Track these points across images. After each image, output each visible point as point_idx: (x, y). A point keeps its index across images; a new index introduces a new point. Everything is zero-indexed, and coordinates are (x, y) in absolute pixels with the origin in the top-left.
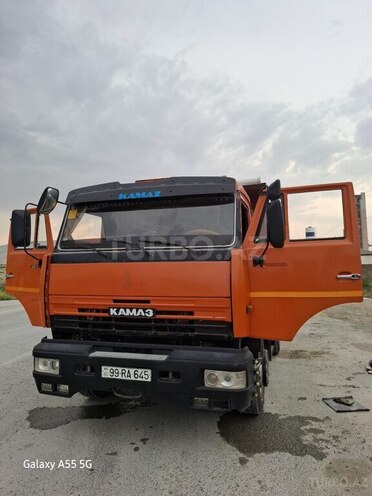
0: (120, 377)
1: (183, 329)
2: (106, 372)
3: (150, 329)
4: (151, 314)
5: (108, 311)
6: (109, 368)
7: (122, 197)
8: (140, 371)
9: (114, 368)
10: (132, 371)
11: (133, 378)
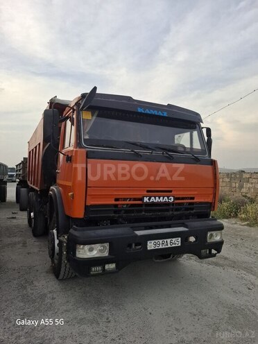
0: (161, 247)
1: (187, 209)
2: (151, 245)
3: (167, 210)
4: (172, 200)
5: (142, 199)
6: (153, 242)
7: (140, 110)
8: (174, 239)
9: (157, 241)
10: (169, 240)
11: (169, 246)
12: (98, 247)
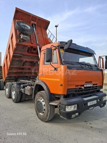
1: (95, 89)
4: (92, 85)
7: (80, 49)
9: (90, 102)
11: (94, 103)
12: (73, 106)
